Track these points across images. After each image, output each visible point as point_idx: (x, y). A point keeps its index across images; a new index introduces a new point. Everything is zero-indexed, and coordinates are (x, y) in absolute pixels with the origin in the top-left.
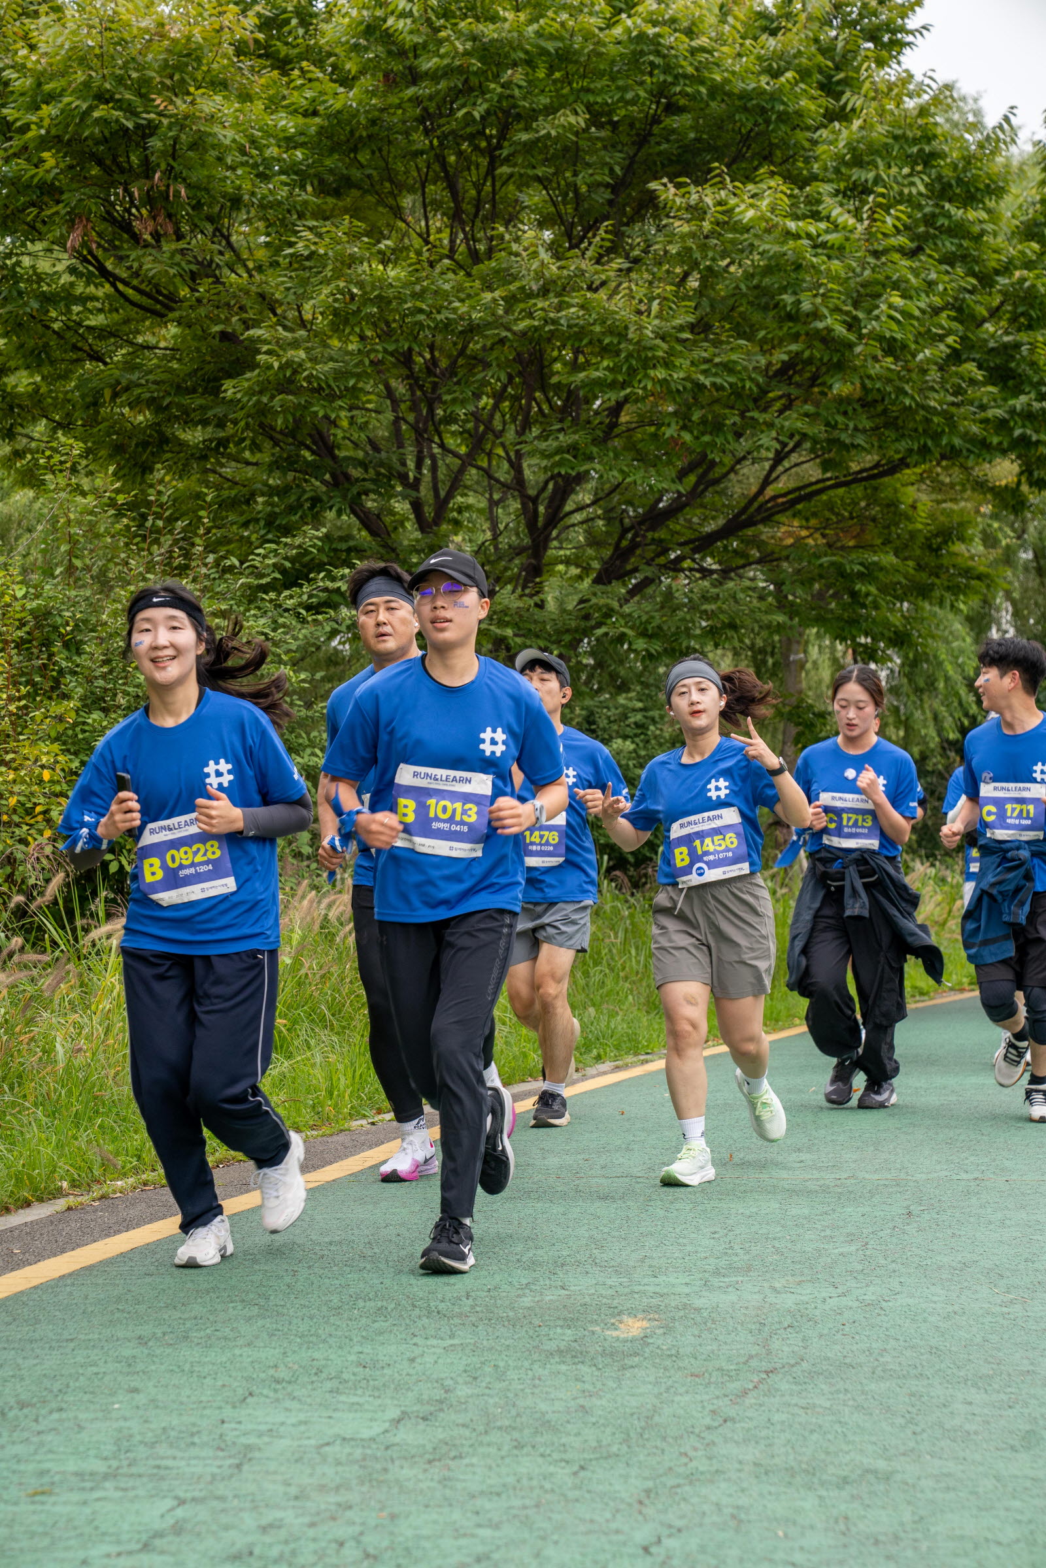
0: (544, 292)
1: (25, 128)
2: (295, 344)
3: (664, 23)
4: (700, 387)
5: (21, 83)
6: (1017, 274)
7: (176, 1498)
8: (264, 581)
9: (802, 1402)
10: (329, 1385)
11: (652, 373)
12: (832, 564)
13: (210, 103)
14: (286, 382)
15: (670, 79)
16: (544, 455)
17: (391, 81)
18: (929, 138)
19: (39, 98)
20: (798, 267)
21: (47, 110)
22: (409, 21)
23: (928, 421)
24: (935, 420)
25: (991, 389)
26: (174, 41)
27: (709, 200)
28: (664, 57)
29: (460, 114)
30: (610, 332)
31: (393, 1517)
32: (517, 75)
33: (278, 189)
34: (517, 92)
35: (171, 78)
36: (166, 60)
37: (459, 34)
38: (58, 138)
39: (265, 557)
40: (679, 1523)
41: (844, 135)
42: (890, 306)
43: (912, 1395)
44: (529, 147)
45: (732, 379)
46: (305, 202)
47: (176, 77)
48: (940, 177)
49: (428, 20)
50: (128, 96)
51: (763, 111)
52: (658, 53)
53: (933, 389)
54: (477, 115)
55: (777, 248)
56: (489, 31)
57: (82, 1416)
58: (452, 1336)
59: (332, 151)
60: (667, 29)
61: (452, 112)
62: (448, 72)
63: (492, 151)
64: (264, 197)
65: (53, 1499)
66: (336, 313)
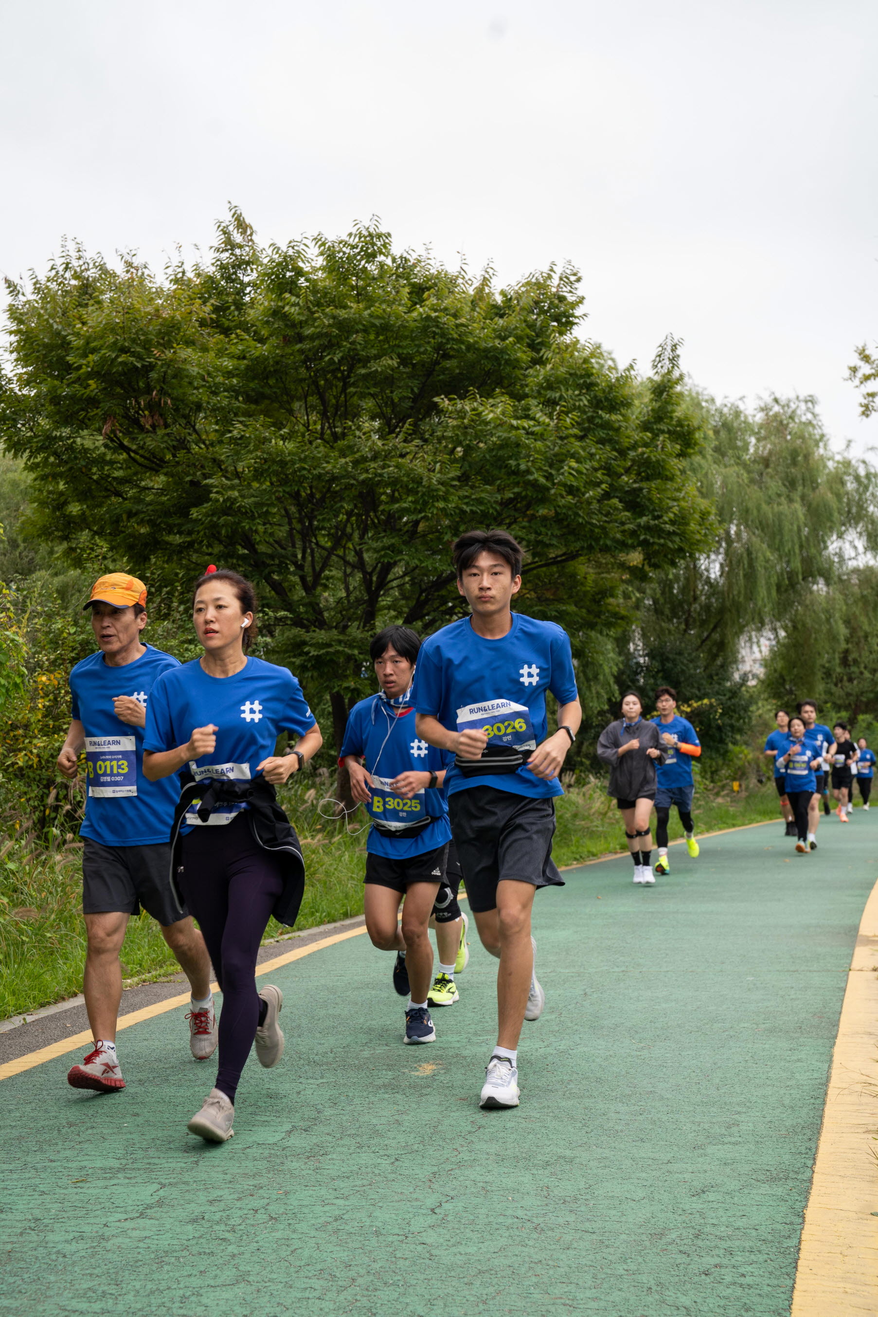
0: (374, 458)
1: (79, 368)
2: (232, 488)
3: (441, 310)
4: (464, 512)
5: (76, 342)
6: (640, 450)
7: (160, 1183)
9: (524, 1115)
10: (250, 1109)
11: (436, 504)
12: (540, 611)
13: (186, 353)
14: (228, 508)
15: (444, 341)
16: (376, 551)
17: (287, 340)
18: (589, 375)
19: (87, 350)
20: (518, 445)
21: (91, 357)
22: (297, 309)
23: (592, 531)
24: (597, 530)
25: (627, 513)
26: (165, 319)
27: (467, 408)
28: (441, 329)
29: (327, 359)
30: (413, 481)
31: (286, 1193)
32: (358, 338)
33: (223, 400)
34: (358, 347)
35: (163, 338)
36: (160, 330)
37: (325, 315)
38: (98, 373)
40: (452, 1193)
41: (542, 373)
42: (570, 467)
43: (586, 1108)
44: (365, 377)
45: (482, 508)
46: (239, 407)
47: (166, 339)
48: (596, 397)
49: (308, 308)
50: (138, 349)
51: (497, 359)
52: (437, 327)
53: (594, 513)
54: (336, 360)
55: (505, 435)
56: (342, 314)
57: (105, 1131)
58: (322, 1077)
59: (253, 379)
60: (442, 314)
61: (322, 358)
62: (319, 336)
63: (345, 379)
64: (215, 405)
65: (88, 1185)
66: (256, 470)
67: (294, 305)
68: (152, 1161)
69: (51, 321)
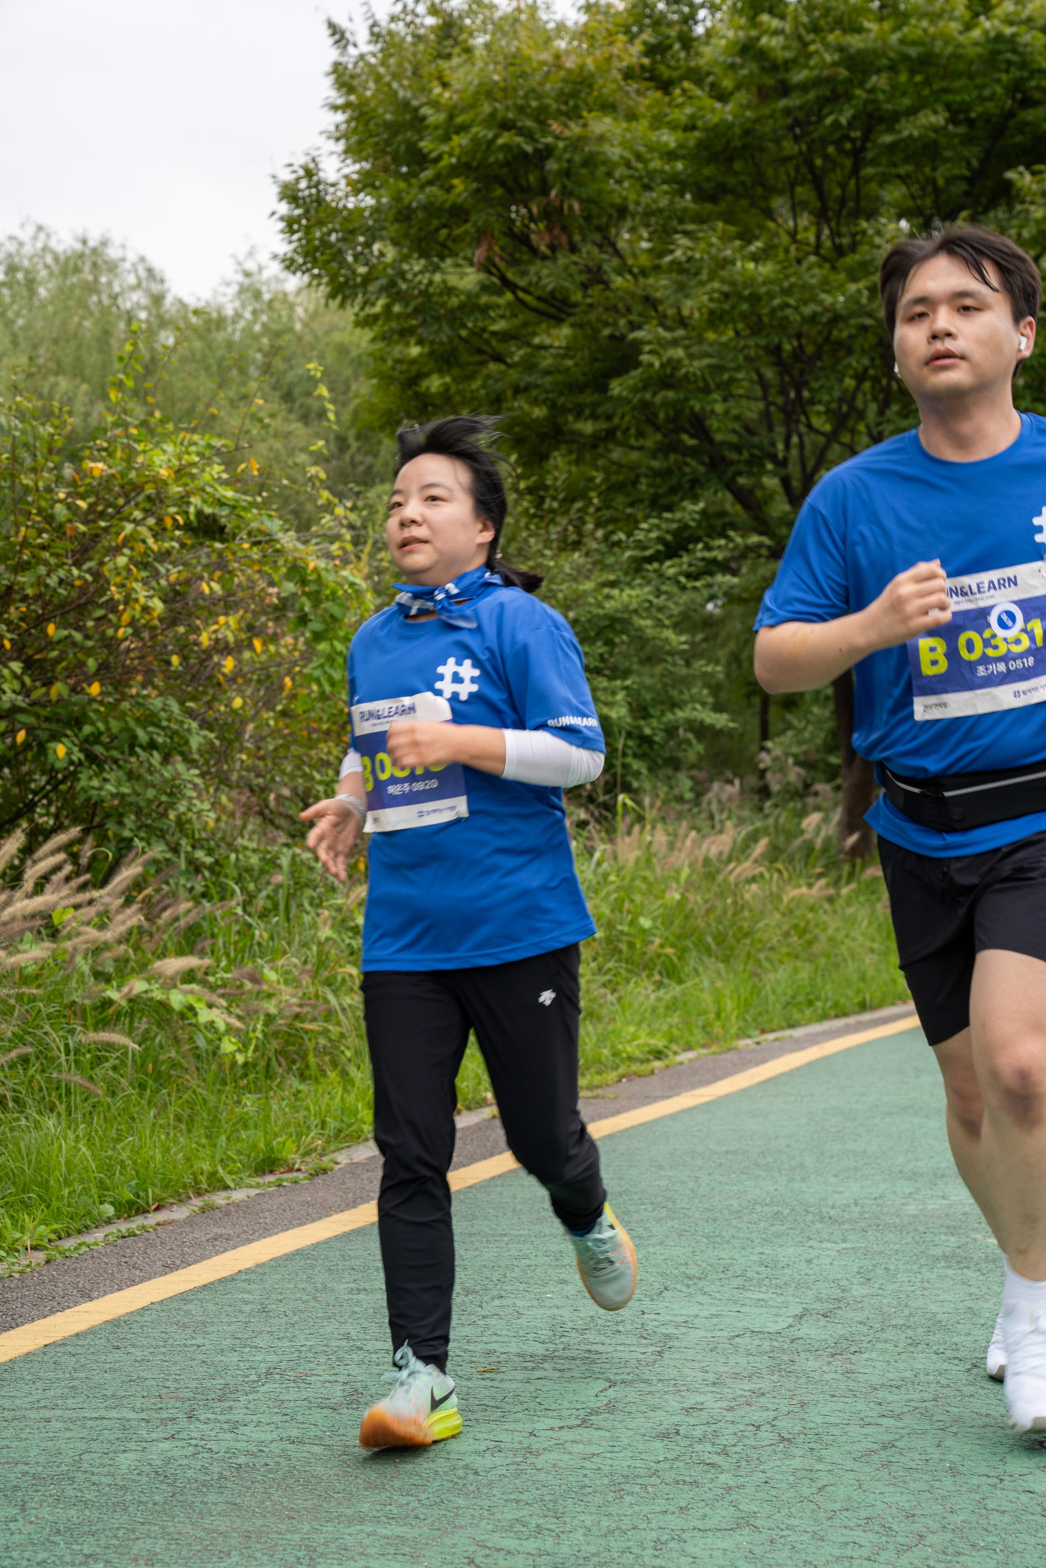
1: (439, 159)
2: (674, 343)
3: (1021, 23)
5: (434, 117)
7: (608, 1380)
8: (648, 553)
10: (735, 1282)
13: (601, 124)
14: (668, 378)
15: (1025, 74)
17: (763, 94)
19: (451, 129)
21: (460, 141)
22: (781, 39)
26: (569, 71)
28: (1021, 54)
29: (829, 120)
31: (803, 1404)
32: (879, 81)
33: (660, 197)
34: (881, 97)
35: (566, 103)
36: (562, 90)
37: (827, 46)
38: (467, 166)
39: (649, 531)
44: (891, 148)
46: (685, 210)
47: (571, 103)
49: (800, 37)
50: (529, 123)
52: (1014, 51)
54: (844, 121)
56: (855, 42)
57: (519, 1303)
58: (844, 1241)
59: (709, 161)
60: (1023, 29)
61: (821, 118)
62: (816, 82)
63: (857, 155)
64: (648, 206)
65: (501, 1376)
66: (712, 313)
67: (777, 32)
68: (594, 1348)
69: (395, 85)
